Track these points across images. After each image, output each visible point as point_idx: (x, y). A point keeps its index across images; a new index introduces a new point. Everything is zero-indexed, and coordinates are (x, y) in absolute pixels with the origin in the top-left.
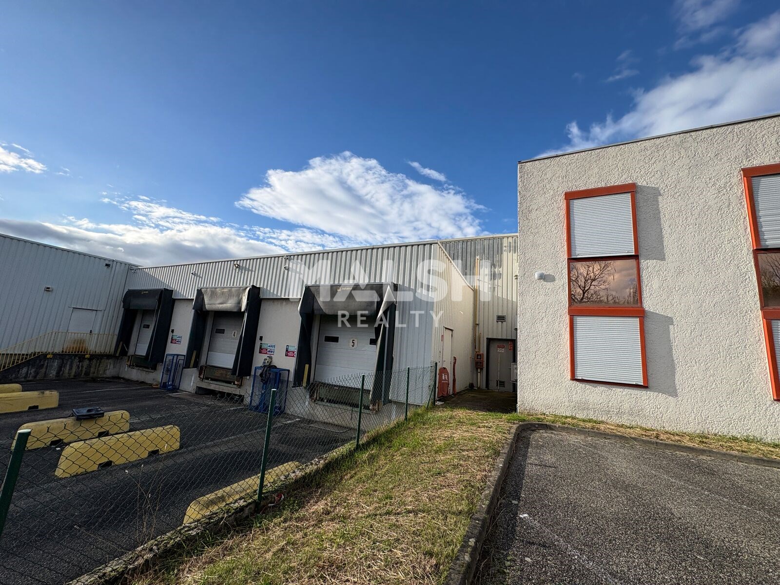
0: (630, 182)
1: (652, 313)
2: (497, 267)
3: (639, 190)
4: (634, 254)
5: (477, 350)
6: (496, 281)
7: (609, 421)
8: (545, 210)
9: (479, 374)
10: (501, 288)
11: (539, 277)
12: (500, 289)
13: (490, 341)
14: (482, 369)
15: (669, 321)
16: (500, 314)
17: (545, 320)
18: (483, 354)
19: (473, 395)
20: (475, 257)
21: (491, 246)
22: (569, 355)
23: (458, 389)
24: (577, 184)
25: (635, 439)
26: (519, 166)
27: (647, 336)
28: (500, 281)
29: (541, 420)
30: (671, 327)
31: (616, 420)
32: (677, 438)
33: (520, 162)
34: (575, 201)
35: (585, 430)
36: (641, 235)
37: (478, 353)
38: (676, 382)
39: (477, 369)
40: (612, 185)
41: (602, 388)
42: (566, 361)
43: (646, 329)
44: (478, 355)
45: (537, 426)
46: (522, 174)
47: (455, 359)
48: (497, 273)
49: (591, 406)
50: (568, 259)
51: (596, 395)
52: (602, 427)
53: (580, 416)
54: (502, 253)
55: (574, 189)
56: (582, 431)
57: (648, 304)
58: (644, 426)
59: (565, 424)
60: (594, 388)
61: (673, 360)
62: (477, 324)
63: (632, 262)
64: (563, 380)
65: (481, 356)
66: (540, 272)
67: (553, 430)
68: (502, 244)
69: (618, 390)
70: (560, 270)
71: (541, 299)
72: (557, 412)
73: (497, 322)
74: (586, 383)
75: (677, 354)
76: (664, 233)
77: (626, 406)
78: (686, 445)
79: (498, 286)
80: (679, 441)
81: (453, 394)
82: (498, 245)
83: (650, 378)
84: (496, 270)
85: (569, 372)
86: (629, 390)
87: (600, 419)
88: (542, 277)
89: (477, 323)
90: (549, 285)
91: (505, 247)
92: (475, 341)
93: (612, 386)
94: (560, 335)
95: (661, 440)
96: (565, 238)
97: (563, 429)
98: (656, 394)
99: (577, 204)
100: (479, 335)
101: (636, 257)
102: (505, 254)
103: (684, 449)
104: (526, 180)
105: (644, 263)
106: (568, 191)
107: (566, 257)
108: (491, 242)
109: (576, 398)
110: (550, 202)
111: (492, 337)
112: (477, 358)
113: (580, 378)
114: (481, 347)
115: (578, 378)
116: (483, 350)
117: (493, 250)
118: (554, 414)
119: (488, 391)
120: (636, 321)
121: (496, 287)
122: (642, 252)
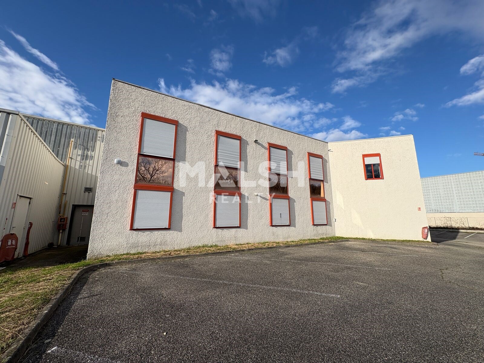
0: (176, 119)
1: (177, 190)
2: (90, 150)
3: (179, 125)
4: (173, 158)
5: (61, 215)
6: (88, 161)
7: (149, 251)
8: (128, 119)
9: (61, 234)
10: (92, 167)
11: (117, 162)
12: (90, 168)
13: (75, 207)
14: (64, 230)
15: (183, 194)
16: (88, 186)
17: (118, 192)
18: (67, 218)
19: (48, 253)
20: (70, 138)
21: (87, 134)
22: (131, 215)
23: (30, 250)
24: (150, 110)
25: (159, 258)
26: (113, 81)
27: (173, 201)
28: (91, 162)
29: (103, 261)
30: (184, 197)
31: (153, 250)
32: (178, 252)
33: (114, 79)
34: (147, 120)
35: (132, 260)
36: (177, 148)
37: (62, 217)
38: (182, 224)
39: (59, 231)
40: (168, 117)
41: (148, 233)
42: (128, 218)
43: (173, 198)
44: (61, 219)
45: (99, 266)
46: (114, 88)
47: (31, 224)
48: (89, 155)
49: (140, 244)
50: (138, 154)
51: (144, 237)
52: (143, 256)
53: (133, 252)
54: (95, 141)
55: (148, 112)
56: (131, 262)
57: (176, 186)
58: (166, 250)
59: (120, 259)
60: (143, 233)
61: (182, 214)
62: (64, 194)
63: (172, 162)
64: (125, 230)
65: (65, 219)
66: (118, 159)
67: (111, 266)
68: (97, 135)
69: (156, 232)
70: (132, 160)
71: (116, 177)
72: (118, 253)
73: (85, 192)
74: (139, 231)
75: (184, 211)
76: (187, 150)
77: (159, 241)
78: (181, 255)
79: (89, 165)
80: (179, 254)
81: (23, 256)
82: (93, 134)
83: (171, 224)
84: (89, 153)
85: (130, 225)
86: (161, 232)
87: (144, 251)
88: (120, 163)
89: (65, 192)
90: (123, 168)
91: (99, 137)
92: (60, 207)
93: (153, 231)
94: (127, 202)
95: (172, 255)
96: (138, 140)
97: (118, 263)
98: (173, 231)
99: (148, 122)
100: (65, 203)
101: (173, 160)
102: (98, 143)
103: (180, 258)
104: (117, 93)
105: (176, 164)
106: (144, 112)
107: (137, 152)
108: (87, 131)
109: (131, 241)
110: (132, 115)
111: (78, 204)
112: (61, 221)
113: (136, 228)
114: (66, 212)
115: (135, 228)
116: (68, 214)
117: (88, 138)
118: (115, 254)
119: (69, 246)
120: (169, 194)
121: (87, 165)
122: (177, 159)
